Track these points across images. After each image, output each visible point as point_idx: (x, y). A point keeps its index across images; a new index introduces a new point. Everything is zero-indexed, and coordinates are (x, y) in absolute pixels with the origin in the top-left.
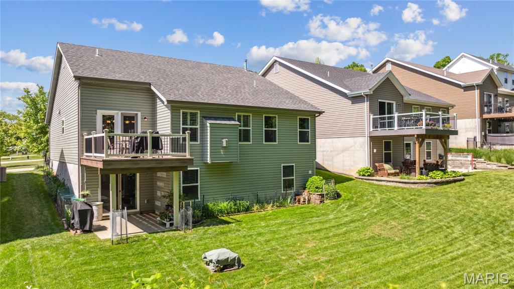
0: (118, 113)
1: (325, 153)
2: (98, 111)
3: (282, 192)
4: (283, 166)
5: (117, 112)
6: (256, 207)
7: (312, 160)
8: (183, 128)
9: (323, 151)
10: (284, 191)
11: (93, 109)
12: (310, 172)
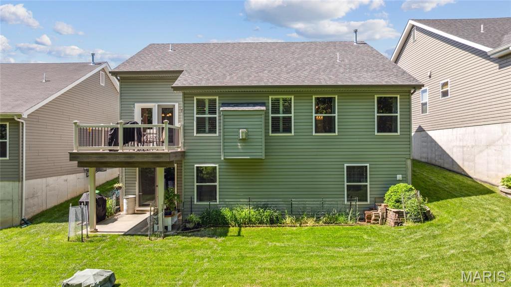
0: (155, 106)
1: (465, 149)
2: (135, 104)
3: (346, 202)
4: (347, 167)
5: (154, 104)
6: (288, 220)
7: (404, 159)
8: (197, 118)
9: (463, 147)
10: (348, 201)
11: (132, 103)
12: (399, 177)
